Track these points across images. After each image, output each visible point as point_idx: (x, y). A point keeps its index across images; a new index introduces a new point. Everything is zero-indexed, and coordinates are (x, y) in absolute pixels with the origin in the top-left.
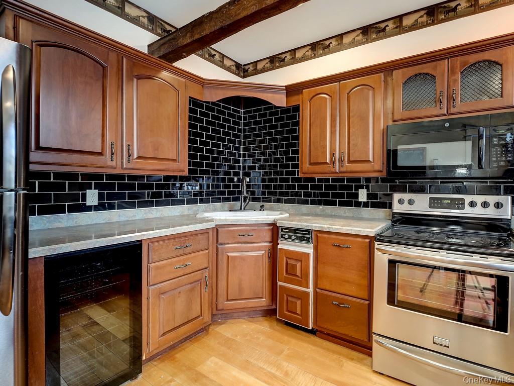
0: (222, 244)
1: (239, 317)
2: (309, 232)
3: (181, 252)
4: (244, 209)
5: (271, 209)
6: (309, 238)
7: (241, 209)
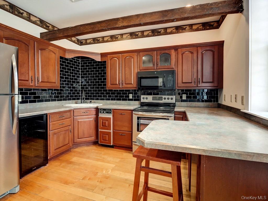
0: (75, 116)
1: (83, 146)
2: (110, 110)
3: (61, 118)
4: (83, 103)
5: (94, 103)
6: (111, 112)
7: (81, 103)
